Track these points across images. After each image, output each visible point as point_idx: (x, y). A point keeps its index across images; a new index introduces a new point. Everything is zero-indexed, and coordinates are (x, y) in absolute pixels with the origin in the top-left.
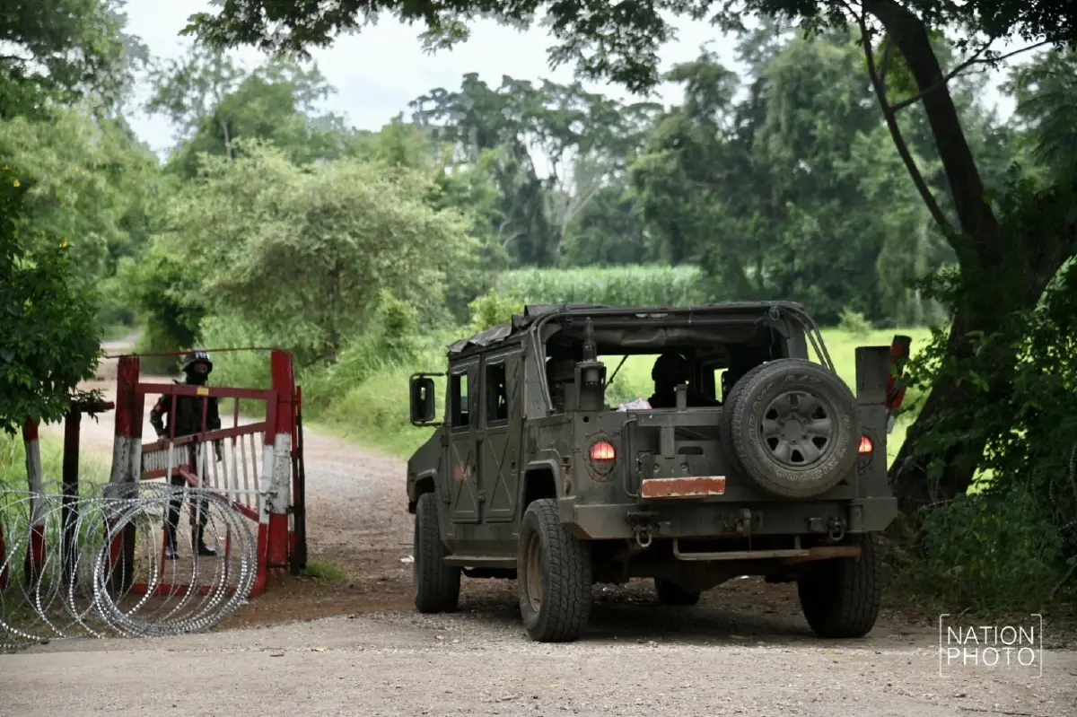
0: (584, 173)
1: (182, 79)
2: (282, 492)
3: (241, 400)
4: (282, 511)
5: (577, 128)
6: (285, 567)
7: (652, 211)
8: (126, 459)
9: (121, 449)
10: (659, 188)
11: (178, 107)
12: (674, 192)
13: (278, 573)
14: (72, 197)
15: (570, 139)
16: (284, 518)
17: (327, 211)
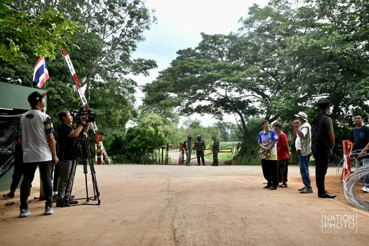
0: (231, 132)
1: (186, 122)
2: (181, 156)
4: (181, 158)
5: (230, 127)
7: (237, 136)
9: (167, 152)
10: (238, 133)
11: (186, 125)
12: (239, 134)
13: (180, 164)
14: (172, 133)
15: (230, 128)
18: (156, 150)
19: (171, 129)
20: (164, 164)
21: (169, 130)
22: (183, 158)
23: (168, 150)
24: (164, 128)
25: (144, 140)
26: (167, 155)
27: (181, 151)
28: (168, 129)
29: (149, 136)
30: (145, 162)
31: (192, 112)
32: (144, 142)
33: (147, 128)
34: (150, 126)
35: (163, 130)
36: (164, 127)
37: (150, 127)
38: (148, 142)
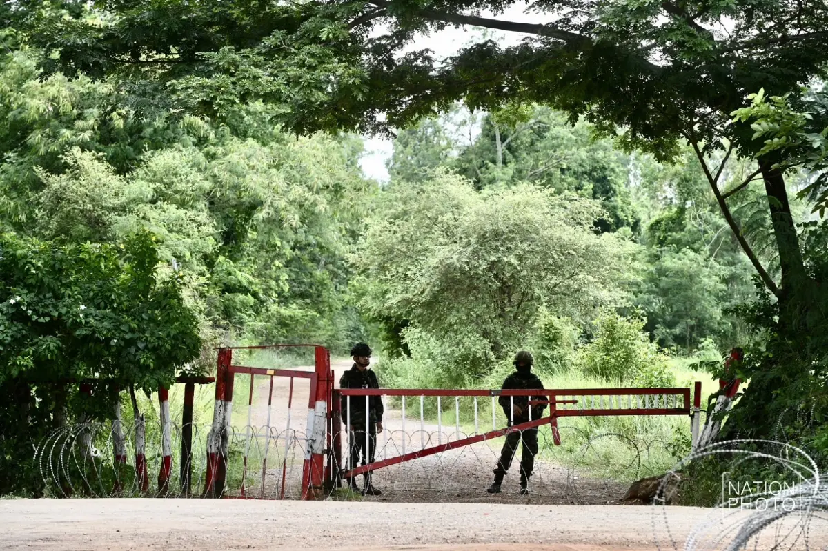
2: (319, 439)
3: (295, 379)
4: (320, 452)
6: (320, 488)
8: (222, 415)
9: (218, 408)
13: (316, 492)
16: (321, 456)
17: (497, 235)
18: (140, 394)
19: (279, 179)
20: (195, 496)
21: (262, 193)
22: (335, 451)
23: (225, 393)
24: (217, 168)
25: (54, 326)
26: (221, 434)
27: (321, 405)
28: (255, 183)
29: (87, 301)
30: (62, 479)
31: (429, 100)
32: (50, 343)
33: (55, 165)
34: (84, 147)
35: (207, 185)
36: (212, 157)
37: (86, 160)
38: (85, 338)
